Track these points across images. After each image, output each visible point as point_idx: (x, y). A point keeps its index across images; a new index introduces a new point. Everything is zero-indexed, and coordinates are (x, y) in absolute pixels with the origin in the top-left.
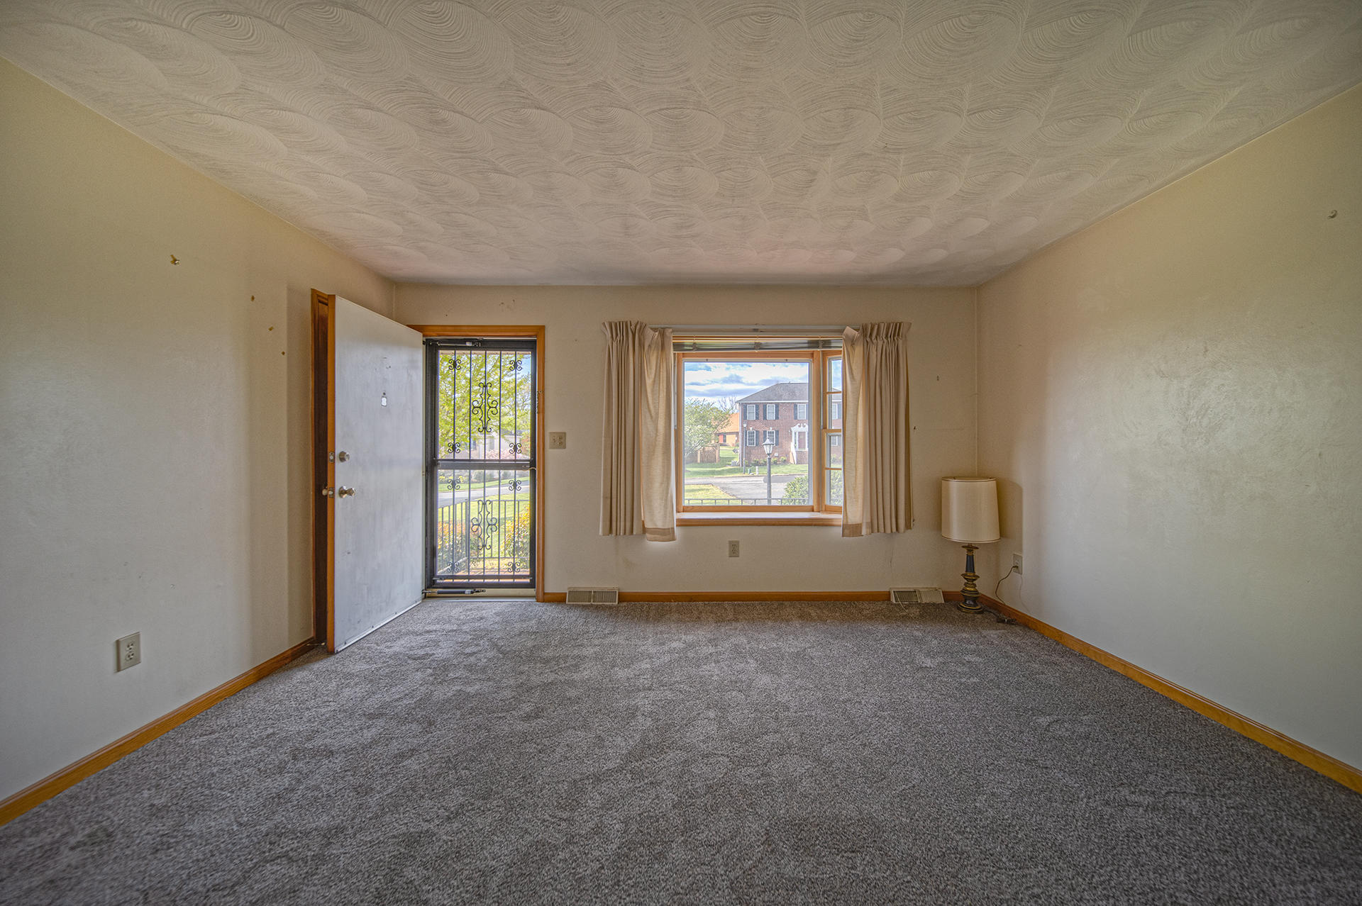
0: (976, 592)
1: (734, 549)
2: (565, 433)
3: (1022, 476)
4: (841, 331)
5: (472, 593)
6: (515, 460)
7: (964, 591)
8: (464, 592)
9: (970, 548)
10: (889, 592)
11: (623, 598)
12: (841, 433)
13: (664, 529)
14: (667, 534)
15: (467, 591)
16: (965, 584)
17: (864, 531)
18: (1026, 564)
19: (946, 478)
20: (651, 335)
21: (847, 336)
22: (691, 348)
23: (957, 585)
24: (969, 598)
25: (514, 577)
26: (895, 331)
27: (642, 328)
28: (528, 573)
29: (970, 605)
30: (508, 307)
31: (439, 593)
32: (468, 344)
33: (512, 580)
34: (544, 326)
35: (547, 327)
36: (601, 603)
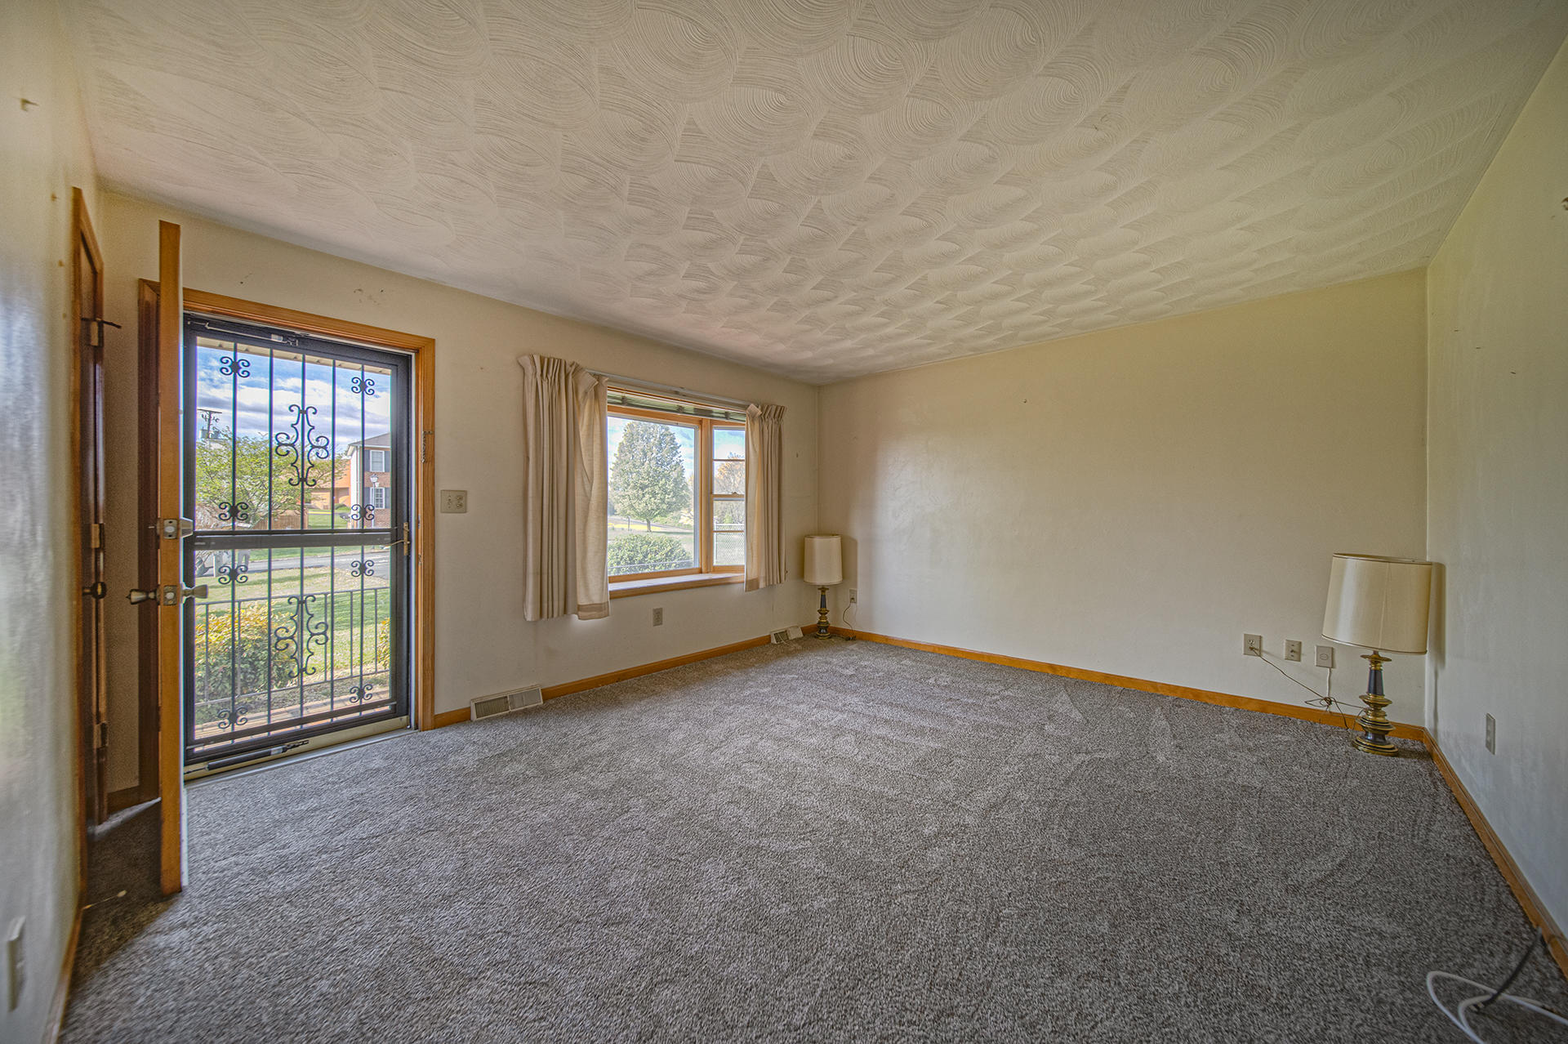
0: (827, 622)
1: (658, 615)
2: (465, 492)
3: (857, 532)
4: (745, 407)
5: (285, 750)
6: (363, 531)
7: (819, 623)
8: (269, 754)
9: (823, 589)
10: (770, 636)
11: (548, 695)
12: (745, 499)
13: (601, 604)
14: (598, 610)
15: (275, 750)
16: (820, 618)
17: (762, 585)
18: (860, 597)
19: (810, 536)
20: (586, 381)
21: (750, 412)
22: (620, 402)
23: (816, 619)
24: (822, 628)
25: (360, 708)
26: (780, 413)
27: (578, 369)
28: (387, 696)
29: (824, 633)
30: (370, 297)
31: (210, 768)
32: (275, 338)
33: (358, 714)
34: (434, 340)
35: (436, 342)
36: (523, 708)
